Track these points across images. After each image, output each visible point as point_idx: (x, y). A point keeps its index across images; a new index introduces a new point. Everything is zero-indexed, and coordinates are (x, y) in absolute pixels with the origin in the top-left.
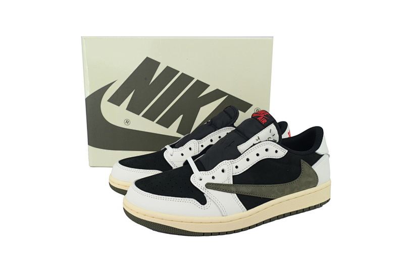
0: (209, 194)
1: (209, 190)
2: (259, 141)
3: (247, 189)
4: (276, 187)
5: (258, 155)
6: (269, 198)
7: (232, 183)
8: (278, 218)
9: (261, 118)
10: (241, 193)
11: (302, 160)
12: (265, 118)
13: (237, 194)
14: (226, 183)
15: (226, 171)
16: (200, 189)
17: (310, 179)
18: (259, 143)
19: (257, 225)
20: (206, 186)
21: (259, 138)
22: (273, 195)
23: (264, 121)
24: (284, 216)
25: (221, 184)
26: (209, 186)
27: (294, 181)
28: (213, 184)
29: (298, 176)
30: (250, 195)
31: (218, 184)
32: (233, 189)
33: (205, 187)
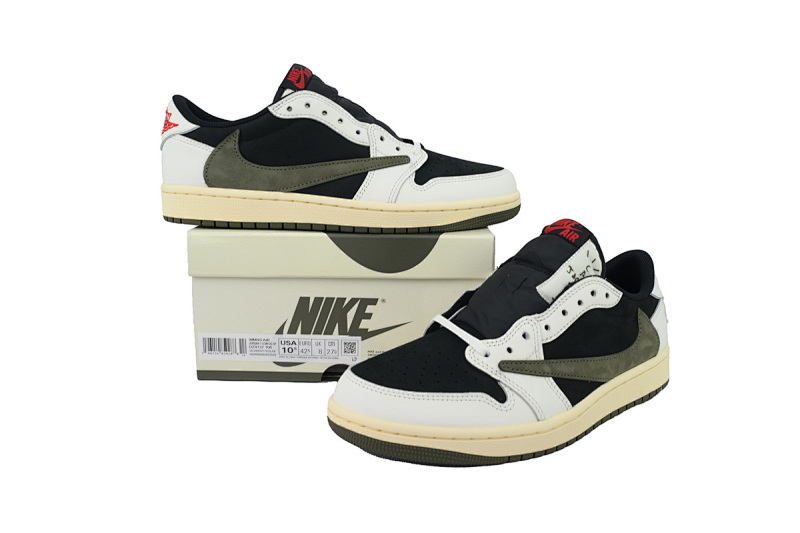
0: (508, 380)
1: (506, 374)
3: (569, 367)
5: (580, 302)
7: (542, 358)
8: (611, 416)
9: (568, 231)
10: (560, 376)
11: (639, 310)
12: (575, 232)
13: (554, 378)
14: (534, 358)
15: (529, 336)
16: (489, 373)
17: (650, 343)
19: (586, 433)
20: (499, 366)
21: (571, 269)
22: (604, 376)
23: (574, 237)
24: (619, 412)
25: (526, 362)
26: (505, 366)
27: (630, 348)
28: (512, 362)
29: (635, 339)
30: (573, 378)
31: (521, 362)
32: (547, 368)
33: (498, 369)
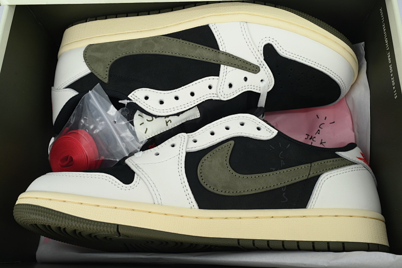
0: (257, 58)
1: (257, 63)
2: (167, 119)
4: (157, 50)
5: (177, 98)
6: (170, 38)
7: (222, 66)
10: (211, 49)
13: (219, 49)
18: (168, 116)
20: (259, 71)
21: (167, 123)
25: (238, 67)
26: (255, 69)
28: (248, 70)
31: (242, 69)
33: (261, 68)
